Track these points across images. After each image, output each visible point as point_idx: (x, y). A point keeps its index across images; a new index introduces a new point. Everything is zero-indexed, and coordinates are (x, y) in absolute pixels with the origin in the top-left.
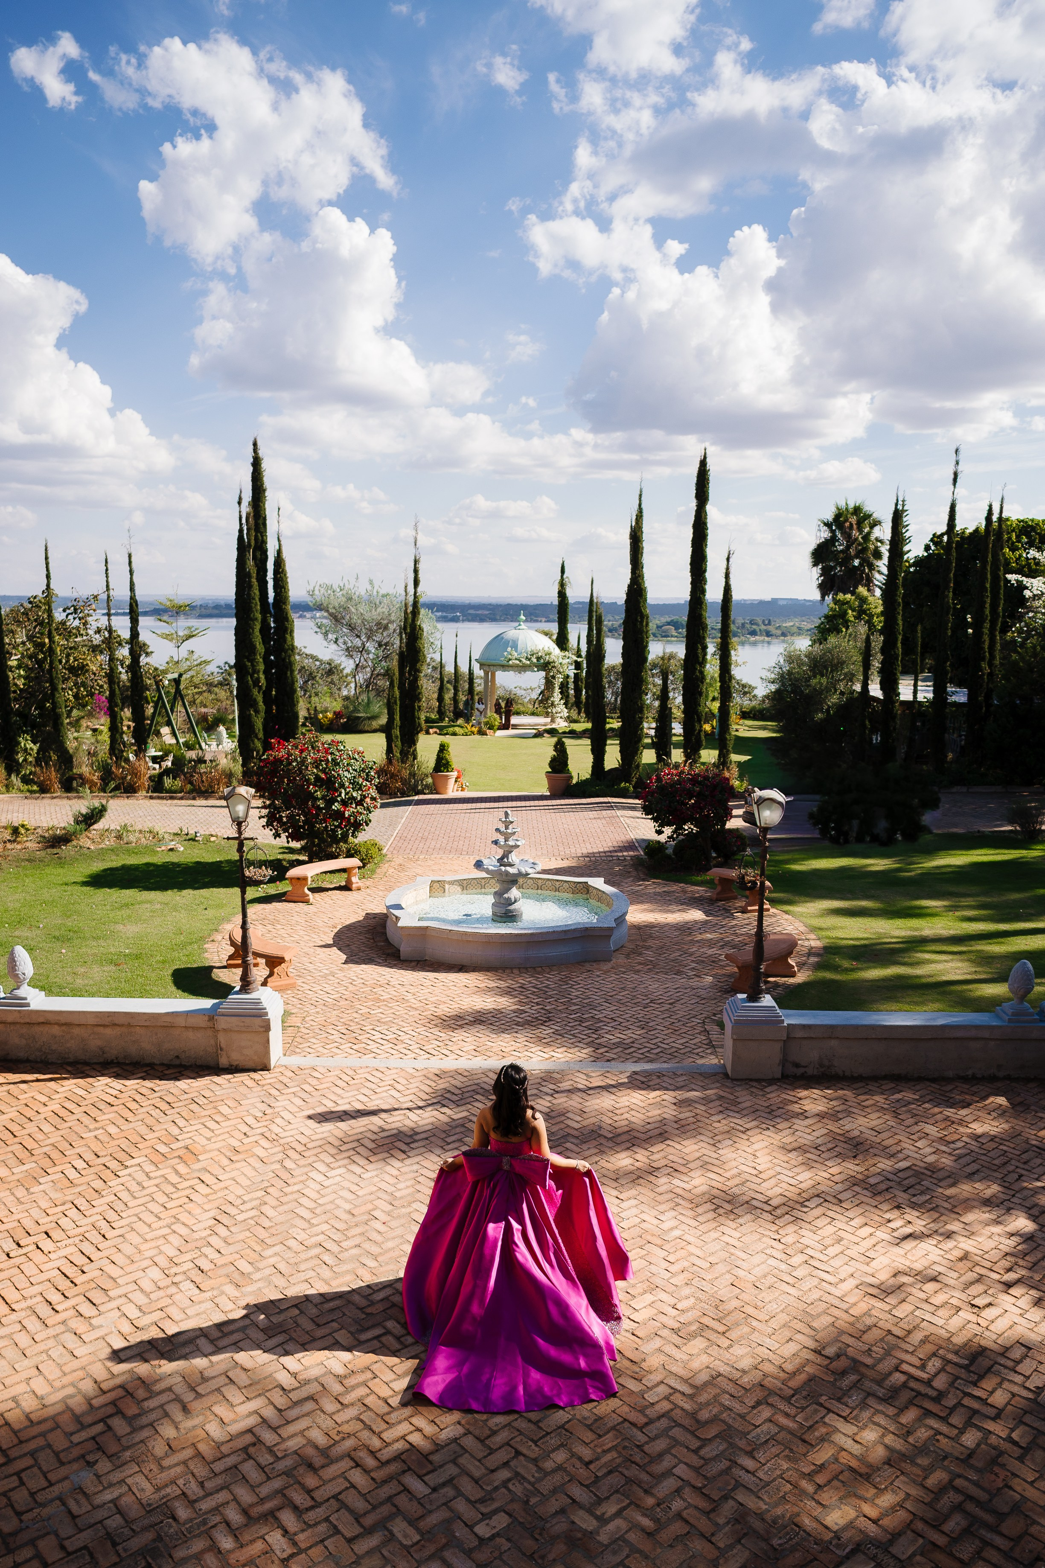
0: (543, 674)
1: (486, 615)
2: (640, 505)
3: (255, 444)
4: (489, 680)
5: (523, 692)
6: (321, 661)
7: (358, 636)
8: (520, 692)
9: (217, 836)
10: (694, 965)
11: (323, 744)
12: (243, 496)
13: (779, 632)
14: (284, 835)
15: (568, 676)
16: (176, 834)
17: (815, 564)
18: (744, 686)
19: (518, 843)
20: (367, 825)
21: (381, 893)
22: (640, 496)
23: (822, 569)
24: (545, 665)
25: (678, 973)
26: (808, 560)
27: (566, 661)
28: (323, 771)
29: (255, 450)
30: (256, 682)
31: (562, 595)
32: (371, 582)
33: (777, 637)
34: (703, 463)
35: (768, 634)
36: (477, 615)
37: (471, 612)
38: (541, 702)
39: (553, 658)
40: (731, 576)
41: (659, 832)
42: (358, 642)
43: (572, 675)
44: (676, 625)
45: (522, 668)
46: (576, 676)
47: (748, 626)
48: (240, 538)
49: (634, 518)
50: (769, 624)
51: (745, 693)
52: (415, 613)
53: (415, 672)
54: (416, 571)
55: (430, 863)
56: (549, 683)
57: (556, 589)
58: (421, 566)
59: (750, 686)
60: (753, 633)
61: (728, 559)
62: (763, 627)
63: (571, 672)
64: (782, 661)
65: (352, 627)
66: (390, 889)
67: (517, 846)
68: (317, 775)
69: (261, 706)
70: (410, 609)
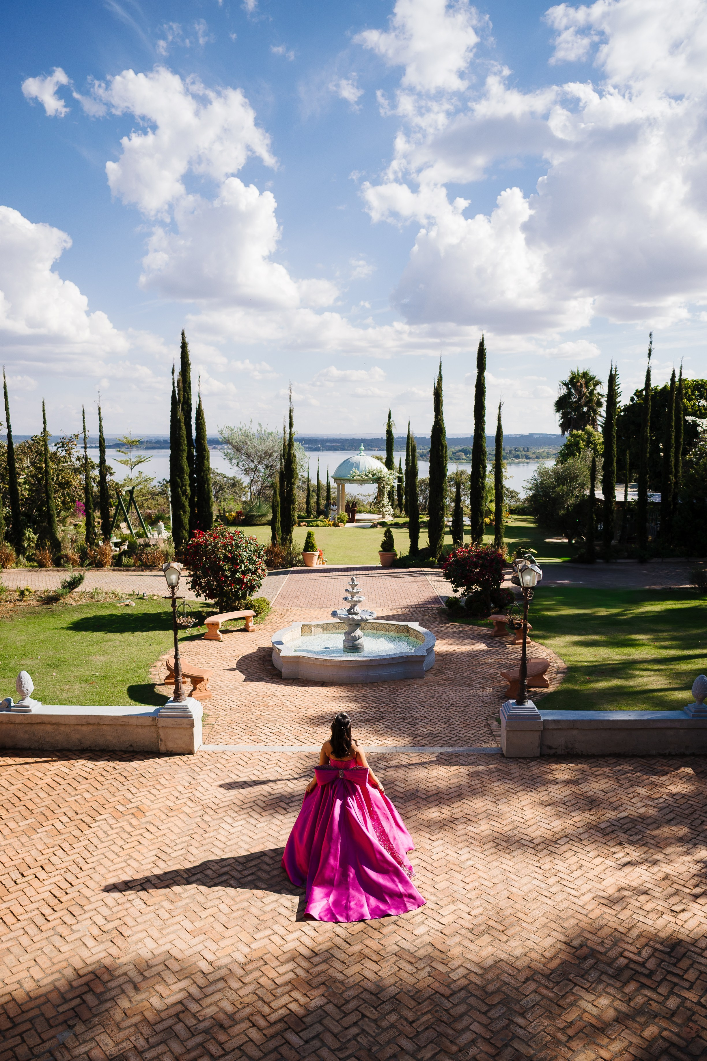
0: (377, 485)
1: (338, 446)
2: (440, 372)
3: (183, 334)
4: (340, 489)
5: (363, 498)
6: (227, 478)
7: (253, 461)
8: (361, 498)
9: (158, 596)
10: (480, 680)
11: (229, 533)
12: (175, 368)
13: (534, 456)
14: (203, 595)
15: (393, 487)
16: (131, 595)
17: (558, 411)
18: (511, 492)
19: (361, 599)
20: (259, 587)
21: (268, 633)
22: (440, 366)
23: (562, 414)
24: (378, 480)
25: (470, 686)
26: (553, 408)
27: (392, 477)
28: (229, 552)
29: (183, 338)
30: (184, 492)
31: (389, 432)
32: (260, 425)
33: (533, 459)
34: (482, 344)
35: (527, 457)
36: (333, 446)
37: (328, 444)
38: (375, 504)
39: (383, 474)
40: (502, 419)
41: (455, 591)
42: (252, 465)
43: (396, 486)
44: (465, 452)
45: (362, 482)
46: (399, 486)
47: (513, 452)
48: (173, 397)
49: (436, 381)
50: (528, 450)
51: (512, 497)
52: (290, 445)
53: (291, 485)
54: (291, 417)
55: (301, 613)
56: (381, 491)
57: (385, 429)
58: (294, 414)
59: (515, 492)
60: (517, 457)
61: (500, 408)
62: (523, 453)
63: (396, 484)
64: (536, 475)
65: (248, 455)
66: (274, 631)
67: (360, 601)
68: (225, 555)
69: (188, 508)
70: (287, 443)
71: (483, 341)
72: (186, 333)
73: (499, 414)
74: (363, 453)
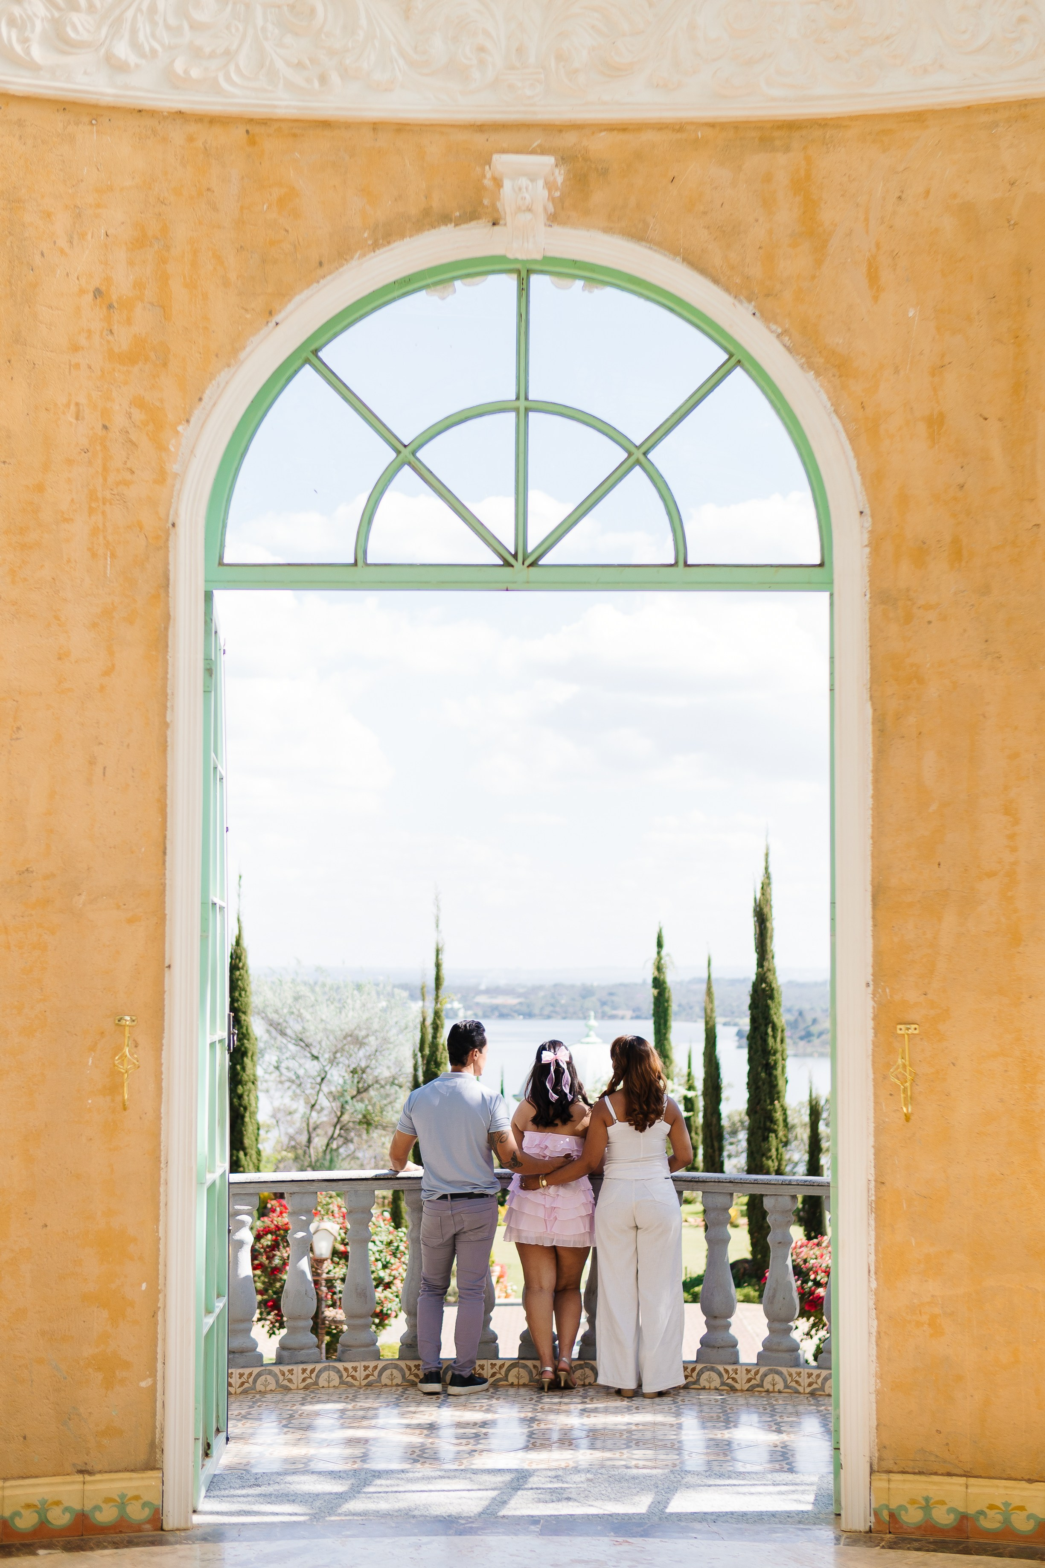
2: (767, 868)
31: (659, 984)
42: (314, 1068)
49: (759, 886)
52: (437, 1025)
54: (438, 965)
70: (429, 1021)
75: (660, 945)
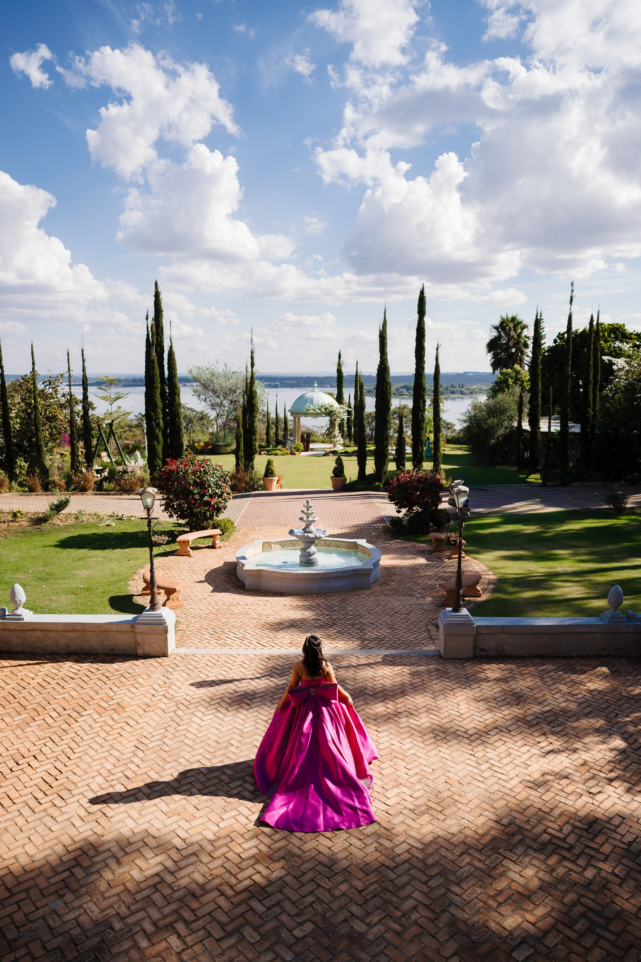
0: (328, 418)
1: (294, 384)
2: (385, 318)
3: (156, 284)
4: (296, 422)
5: (316, 429)
6: (196, 412)
7: (218, 397)
9: (135, 517)
10: (421, 590)
11: (198, 461)
12: (149, 314)
13: (468, 392)
14: (175, 516)
15: (343, 420)
16: (111, 516)
17: (489, 351)
18: (448, 424)
19: (315, 519)
20: (225, 509)
21: (233, 550)
22: (385, 312)
23: (493, 354)
24: (330, 413)
25: (411, 595)
26: (485, 349)
27: (342, 410)
28: (198, 477)
29: (156, 287)
30: (158, 425)
31: (339, 371)
32: (226, 365)
33: (467, 394)
34: (422, 293)
35: (462, 393)
36: (289, 384)
37: (285, 381)
38: (327, 435)
39: (334, 408)
40: (439, 359)
41: (399, 512)
42: (218, 400)
43: (346, 419)
44: (407, 388)
45: (316, 415)
46: (348, 419)
47: (450, 388)
48: (148, 340)
49: (381, 325)
50: (463, 387)
51: (449, 428)
52: (252, 383)
53: (253, 418)
54: (252, 358)
55: (262, 531)
56: (332, 424)
57: (335, 368)
58: (255, 355)
59: (451, 424)
60: (453, 392)
61: (437, 349)
62: (459, 389)
63: (345, 417)
64: (470, 409)
65: (214, 392)
66: (239, 547)
67: (314, 521)
68: (194, 480)
69: (161, 439)
70: (249, 380)
71: (423, 289)
72: (158, 283)
73: (437, 355)
74: (316, 390)
75: (340, 357)
